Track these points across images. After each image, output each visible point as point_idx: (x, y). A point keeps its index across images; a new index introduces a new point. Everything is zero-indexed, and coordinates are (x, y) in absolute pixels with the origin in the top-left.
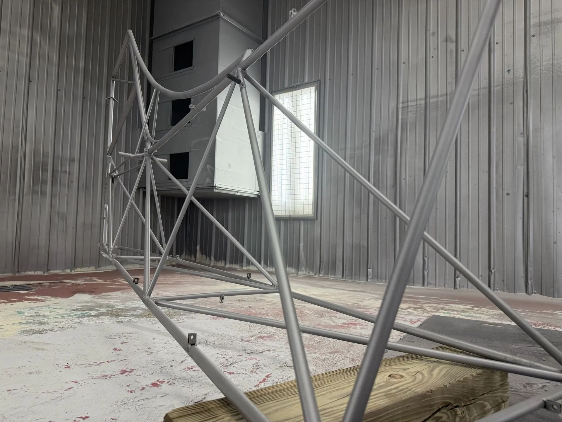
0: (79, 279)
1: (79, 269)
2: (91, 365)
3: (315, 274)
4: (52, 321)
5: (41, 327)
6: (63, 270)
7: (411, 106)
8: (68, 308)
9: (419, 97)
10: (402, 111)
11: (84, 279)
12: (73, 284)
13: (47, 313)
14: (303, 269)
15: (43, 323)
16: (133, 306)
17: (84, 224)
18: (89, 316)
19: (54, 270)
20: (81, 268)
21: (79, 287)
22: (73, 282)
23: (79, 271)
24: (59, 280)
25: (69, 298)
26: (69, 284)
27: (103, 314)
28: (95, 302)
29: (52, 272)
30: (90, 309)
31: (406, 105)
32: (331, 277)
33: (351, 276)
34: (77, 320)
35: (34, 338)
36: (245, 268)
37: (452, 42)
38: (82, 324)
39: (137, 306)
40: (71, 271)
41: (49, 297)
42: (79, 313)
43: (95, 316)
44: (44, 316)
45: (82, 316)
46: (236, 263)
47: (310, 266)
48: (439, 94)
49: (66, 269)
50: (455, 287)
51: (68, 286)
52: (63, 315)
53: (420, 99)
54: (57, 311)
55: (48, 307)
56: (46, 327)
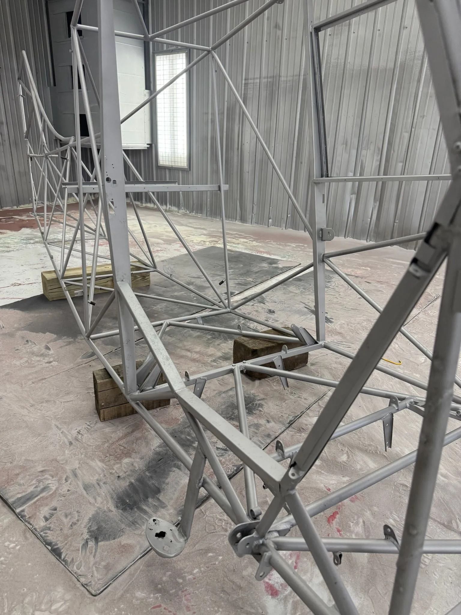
0: (23, 215)
1: (22, 206)
2: (30, 265)
3: (190, 213)
4: (12, 246)
5: (8, 249)
6: (12, 207)
7: (250, 83)
8: (19, 238)
9: (256, 76)
10: (245, 86)
11: (27, 215)
12: (20, 219)
13: (9, 242)
14: (183, 208)
15: (8, 247)
16: (53, 238)
17: (20, 172)
18: (30, 243)
19: (6, 207)
20: (24, 205)
21: (24, 223)
22: (20, 218)
23: (22, 207)
24: (10, 215)
25: (19, 232)
26: (18, 220)
27: (37, 242)
28: (33, 234)
29: (5, 208)
30: (31, 239)
31: (247, 82)
32: (199, 215)
33: (211, 215)
34: (24, 246)
35: (6, 254)
36: (144, 205)
37: (279, 29)
38: (27, 248)
39: (56, 237)
40: (17, 208)
41: (8, 231)
42: (25, 241)
43: (33, 243)
44: (8, 243)
45: (27, 244)
46: (138, 200)
47: (187, 207)
48: (269, 76)
49: (14, 205)
50: (268, 226)
51: (17, 221)
52: (17, 243)
53: (257, 78)
54: (14, 240)
55: (9, 237)
56: (10, 249)
